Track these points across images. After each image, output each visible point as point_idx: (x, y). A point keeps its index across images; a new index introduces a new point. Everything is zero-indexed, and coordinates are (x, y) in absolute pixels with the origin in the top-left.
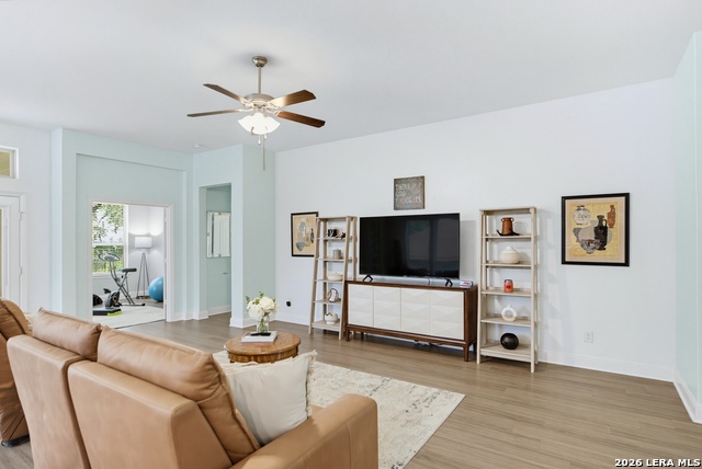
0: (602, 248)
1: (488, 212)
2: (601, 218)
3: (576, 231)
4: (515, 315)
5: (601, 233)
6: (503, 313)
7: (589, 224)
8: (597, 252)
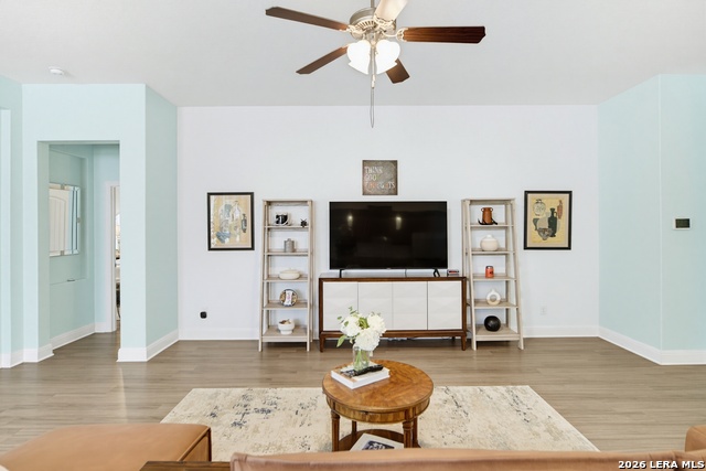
0: (553, 235)
1: (472, 201)
2: (553, 210)
3: (535, 221)
4: (499, 299)
5: (553, 222)
6: (488, 298)
7: (544, 216)
8: (550, 238)
